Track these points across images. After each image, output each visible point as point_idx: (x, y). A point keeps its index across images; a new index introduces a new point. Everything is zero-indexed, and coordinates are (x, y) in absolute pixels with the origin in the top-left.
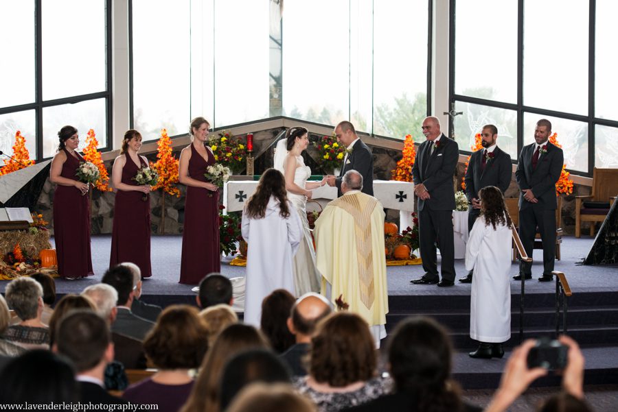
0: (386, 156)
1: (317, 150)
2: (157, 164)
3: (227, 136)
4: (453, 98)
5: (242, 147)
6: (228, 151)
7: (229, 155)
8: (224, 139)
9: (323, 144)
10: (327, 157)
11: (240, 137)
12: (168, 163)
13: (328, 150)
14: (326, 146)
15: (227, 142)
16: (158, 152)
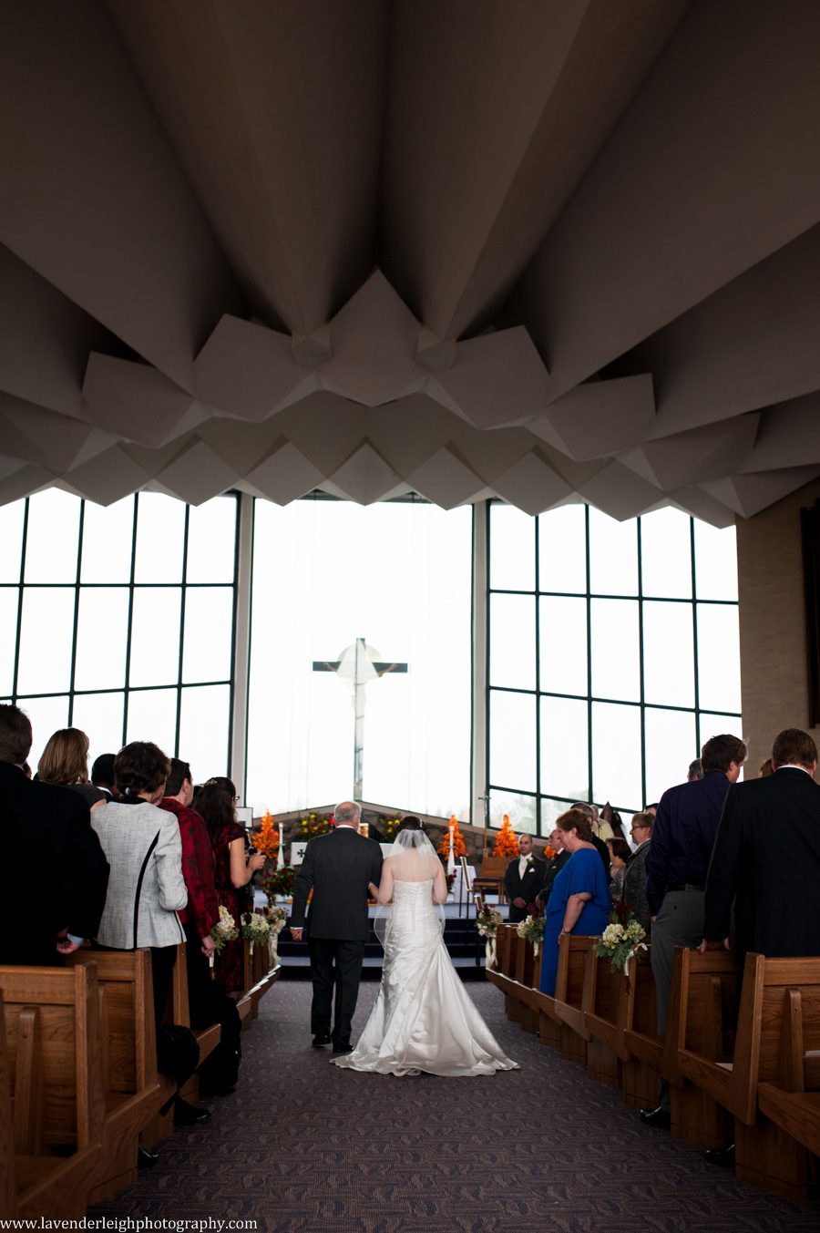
0: (437, 831)
1: (383, 825)
2: (260, 835)
3: (316, 814)
4: (489, 787)
5: (326, 822)
6: (315, 825)
7: (316, 828)
8: (313, 816)
9: (388, 821)
10: (390, 831)
11: (325, 815)
12: (270, 834)
13: (391, 826)
14: (390, 823)
15: (315, 819)
16: (261, 826)
